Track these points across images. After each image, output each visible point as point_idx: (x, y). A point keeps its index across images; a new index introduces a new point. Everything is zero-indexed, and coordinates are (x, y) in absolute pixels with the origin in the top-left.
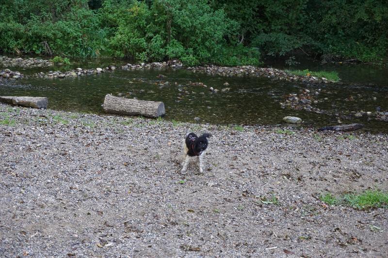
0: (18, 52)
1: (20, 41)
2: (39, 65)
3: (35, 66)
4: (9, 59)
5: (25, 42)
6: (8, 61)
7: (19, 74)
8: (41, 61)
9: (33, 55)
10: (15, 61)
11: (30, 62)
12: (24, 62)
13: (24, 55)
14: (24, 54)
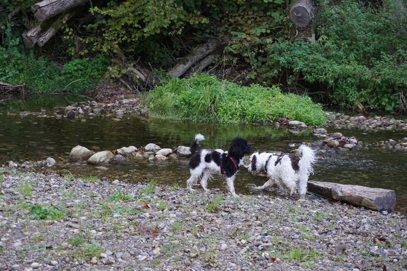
0: (361, 107)
1: (363, 92)
2: (389, 128)
3: (382, 128)
4: (346, 117)
5: (371, 93)
6: (343, 120)
7: (355, 141)
8: (392, 121)
9: (382, 112)
10: (352, 121)
11: (375, 122)
12: (366, 122)
13: (369, 112)
14: (369, 110)
